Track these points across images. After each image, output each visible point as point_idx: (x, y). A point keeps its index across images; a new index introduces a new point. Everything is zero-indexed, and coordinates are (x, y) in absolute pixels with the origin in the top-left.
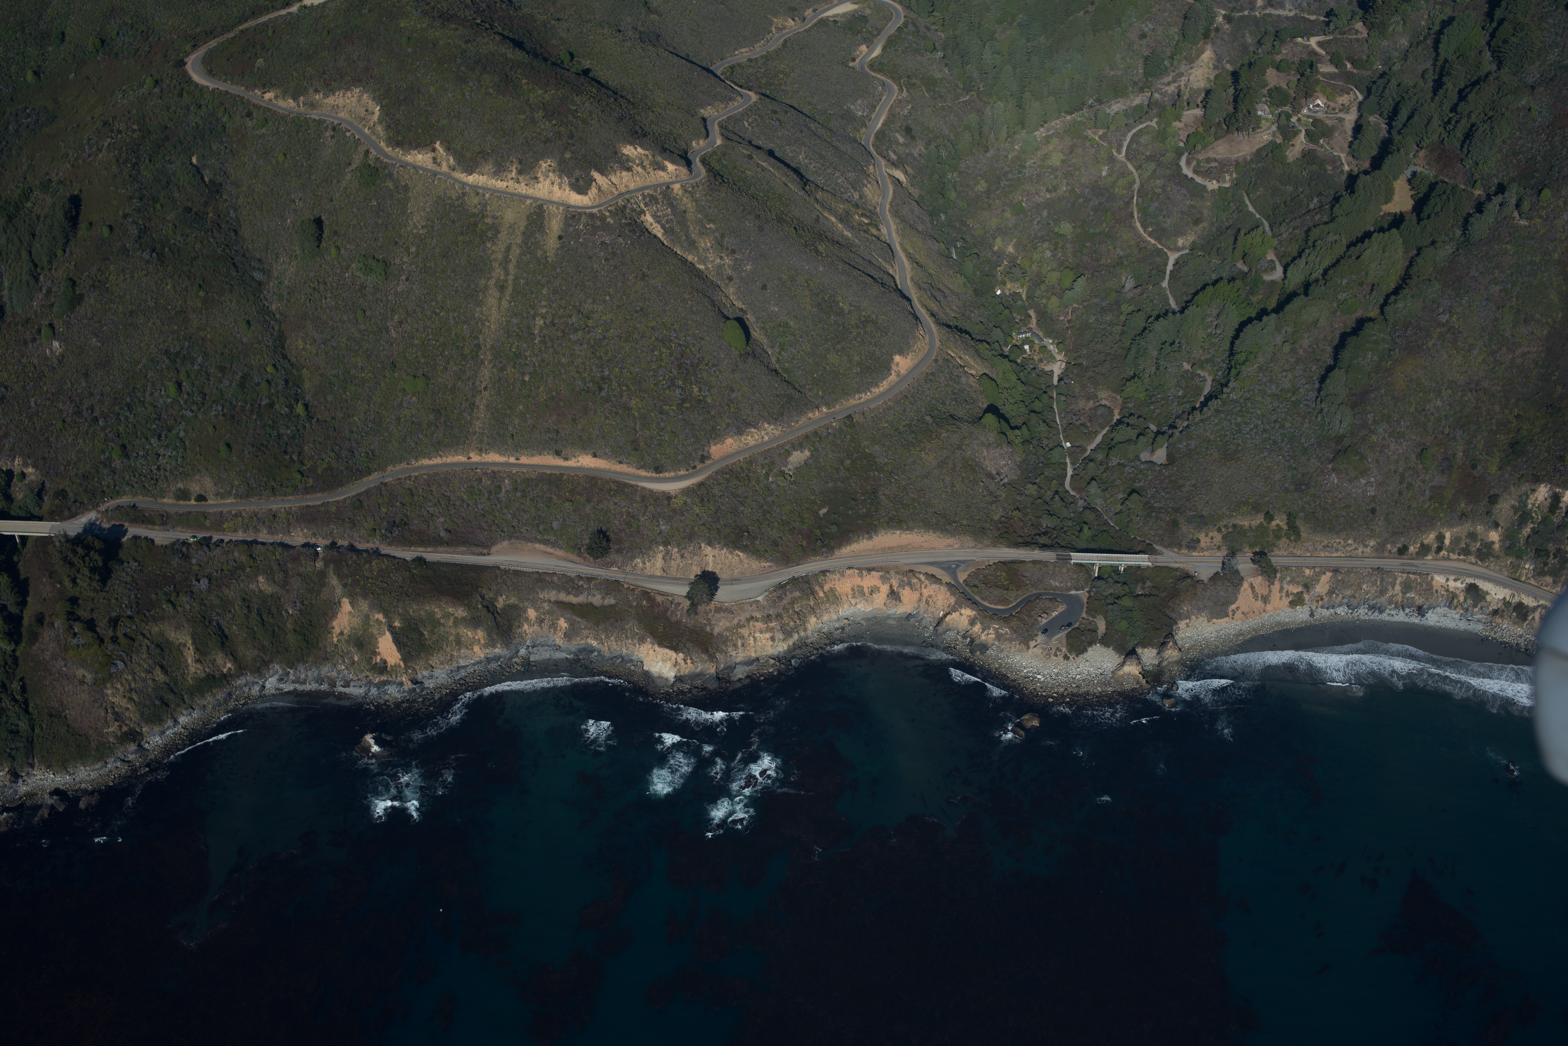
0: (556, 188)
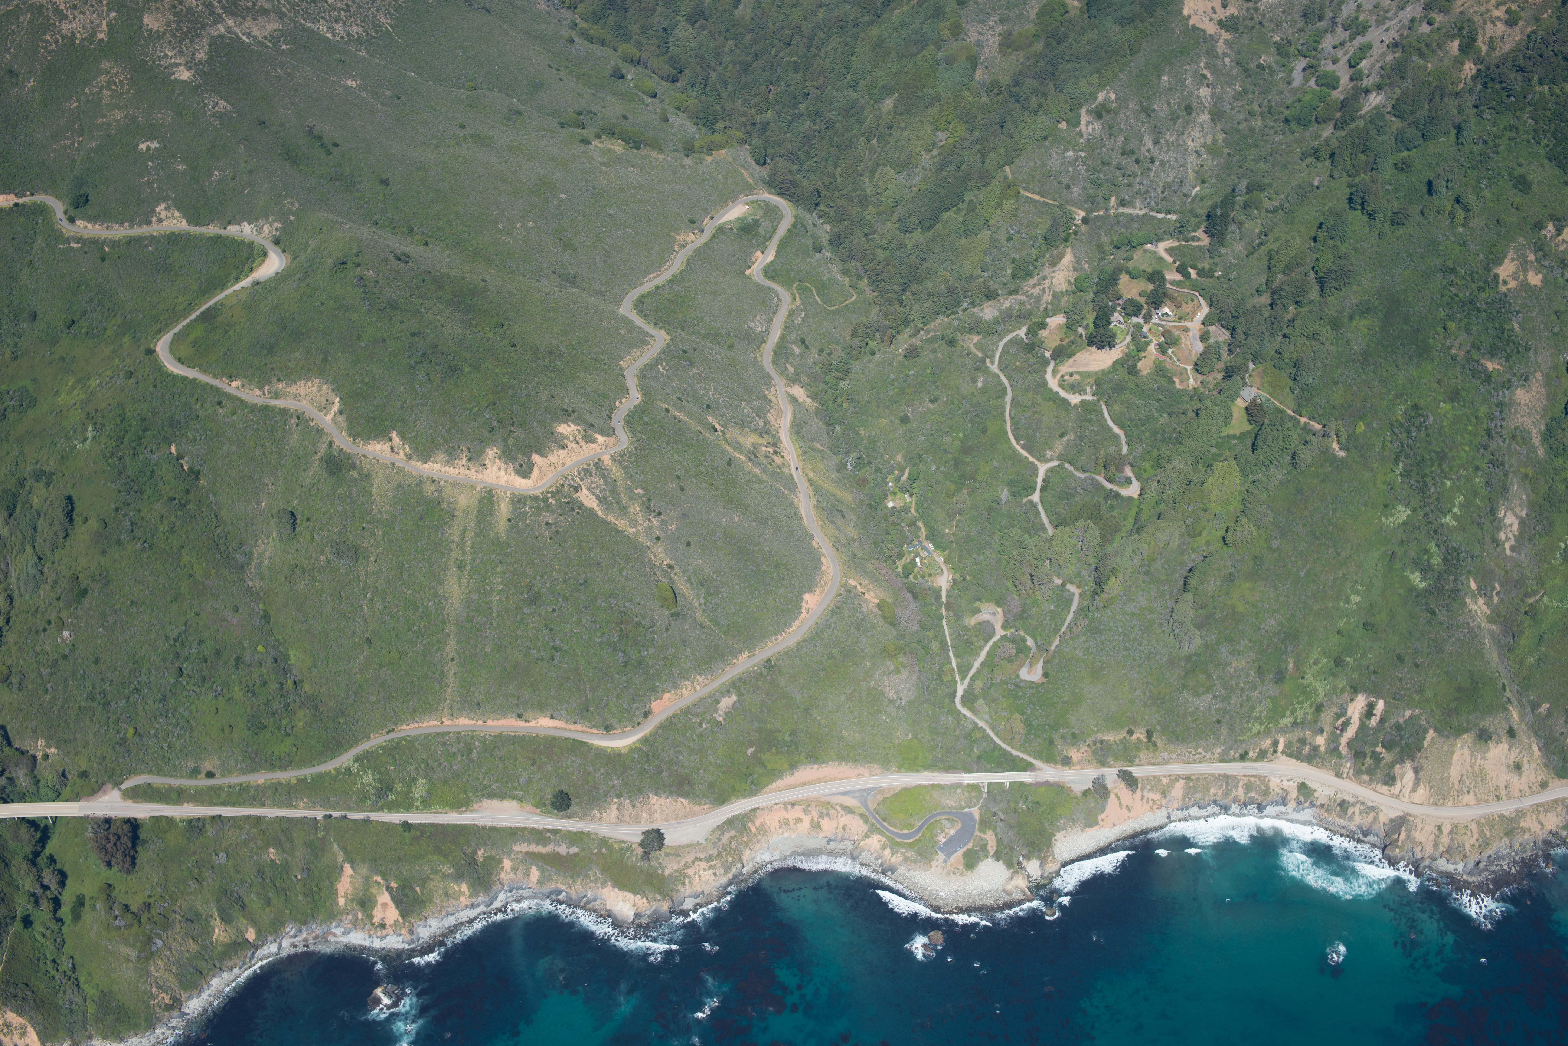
0: (502, 473)
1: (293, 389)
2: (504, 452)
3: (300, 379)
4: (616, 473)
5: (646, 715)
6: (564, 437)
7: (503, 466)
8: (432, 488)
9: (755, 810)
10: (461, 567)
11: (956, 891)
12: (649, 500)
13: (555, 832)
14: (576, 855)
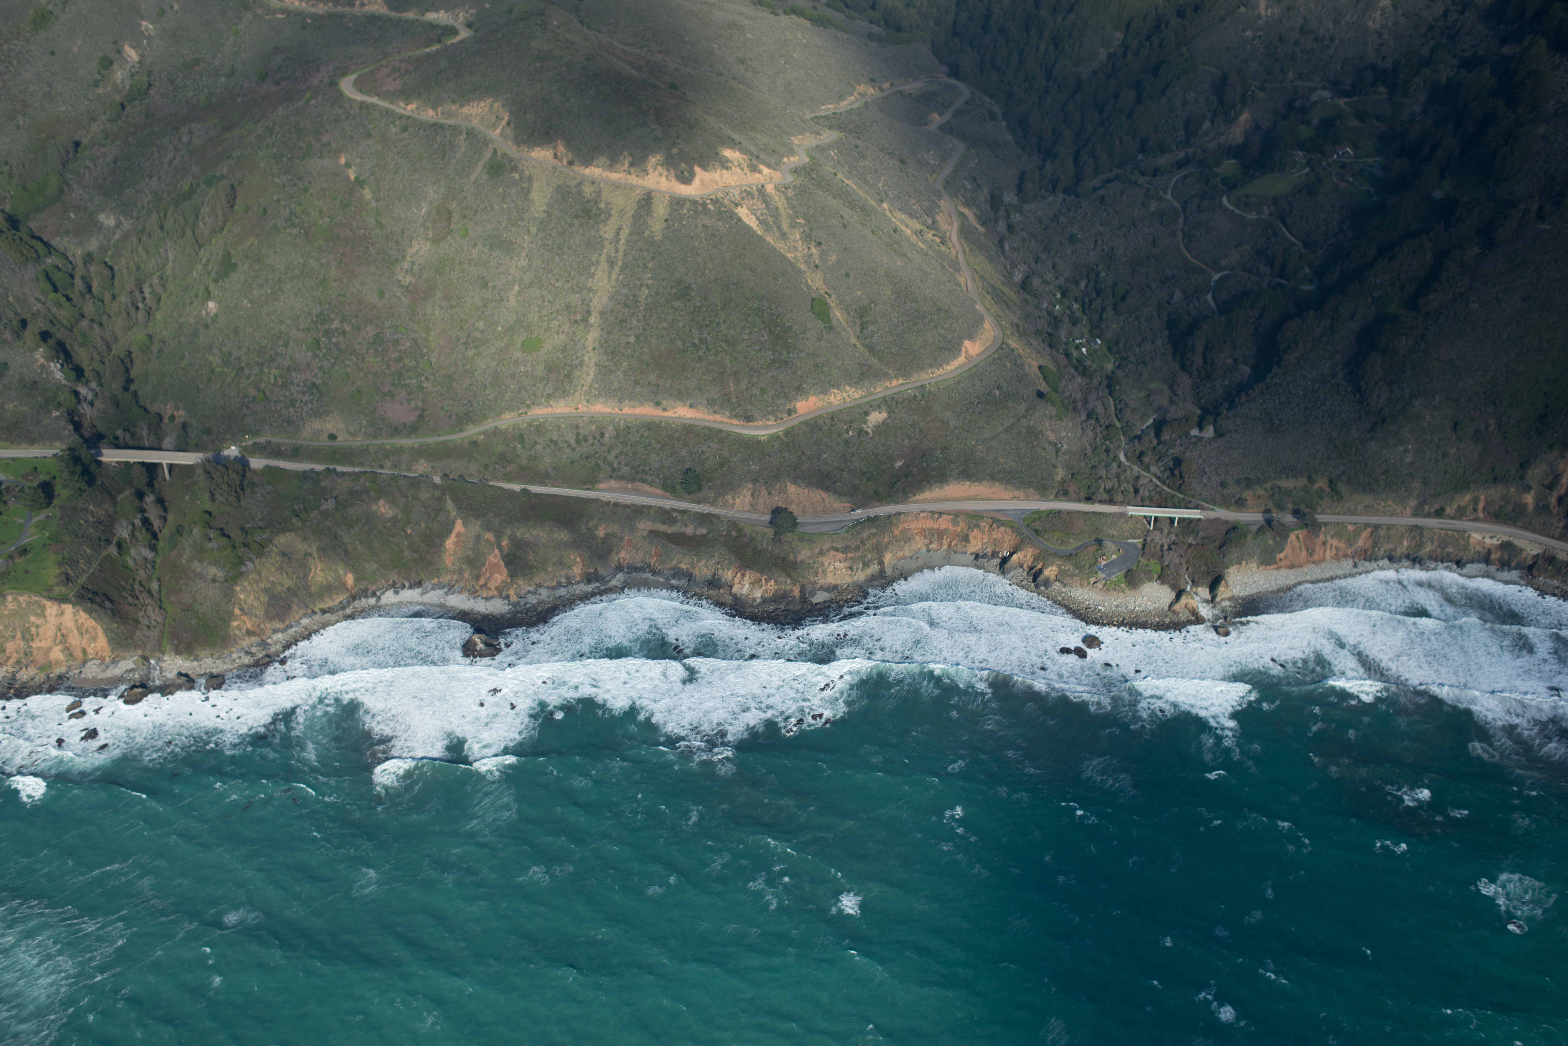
0: (664, 179)
1: (465, 110)
2: (667, 159)
3: (474, 100)
4: (780, 202)
5: (790, 412)
6: (728, 160)
7: (665, 173)
8: (592, 189)
9: (899, 514)
10: (612, 263)
11: (1117, 607)
12: (811, 230)
13: (683, 512)
14: (703, 536)
